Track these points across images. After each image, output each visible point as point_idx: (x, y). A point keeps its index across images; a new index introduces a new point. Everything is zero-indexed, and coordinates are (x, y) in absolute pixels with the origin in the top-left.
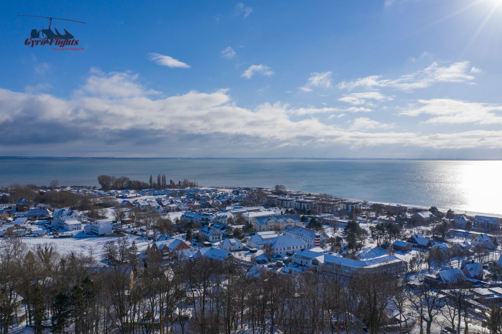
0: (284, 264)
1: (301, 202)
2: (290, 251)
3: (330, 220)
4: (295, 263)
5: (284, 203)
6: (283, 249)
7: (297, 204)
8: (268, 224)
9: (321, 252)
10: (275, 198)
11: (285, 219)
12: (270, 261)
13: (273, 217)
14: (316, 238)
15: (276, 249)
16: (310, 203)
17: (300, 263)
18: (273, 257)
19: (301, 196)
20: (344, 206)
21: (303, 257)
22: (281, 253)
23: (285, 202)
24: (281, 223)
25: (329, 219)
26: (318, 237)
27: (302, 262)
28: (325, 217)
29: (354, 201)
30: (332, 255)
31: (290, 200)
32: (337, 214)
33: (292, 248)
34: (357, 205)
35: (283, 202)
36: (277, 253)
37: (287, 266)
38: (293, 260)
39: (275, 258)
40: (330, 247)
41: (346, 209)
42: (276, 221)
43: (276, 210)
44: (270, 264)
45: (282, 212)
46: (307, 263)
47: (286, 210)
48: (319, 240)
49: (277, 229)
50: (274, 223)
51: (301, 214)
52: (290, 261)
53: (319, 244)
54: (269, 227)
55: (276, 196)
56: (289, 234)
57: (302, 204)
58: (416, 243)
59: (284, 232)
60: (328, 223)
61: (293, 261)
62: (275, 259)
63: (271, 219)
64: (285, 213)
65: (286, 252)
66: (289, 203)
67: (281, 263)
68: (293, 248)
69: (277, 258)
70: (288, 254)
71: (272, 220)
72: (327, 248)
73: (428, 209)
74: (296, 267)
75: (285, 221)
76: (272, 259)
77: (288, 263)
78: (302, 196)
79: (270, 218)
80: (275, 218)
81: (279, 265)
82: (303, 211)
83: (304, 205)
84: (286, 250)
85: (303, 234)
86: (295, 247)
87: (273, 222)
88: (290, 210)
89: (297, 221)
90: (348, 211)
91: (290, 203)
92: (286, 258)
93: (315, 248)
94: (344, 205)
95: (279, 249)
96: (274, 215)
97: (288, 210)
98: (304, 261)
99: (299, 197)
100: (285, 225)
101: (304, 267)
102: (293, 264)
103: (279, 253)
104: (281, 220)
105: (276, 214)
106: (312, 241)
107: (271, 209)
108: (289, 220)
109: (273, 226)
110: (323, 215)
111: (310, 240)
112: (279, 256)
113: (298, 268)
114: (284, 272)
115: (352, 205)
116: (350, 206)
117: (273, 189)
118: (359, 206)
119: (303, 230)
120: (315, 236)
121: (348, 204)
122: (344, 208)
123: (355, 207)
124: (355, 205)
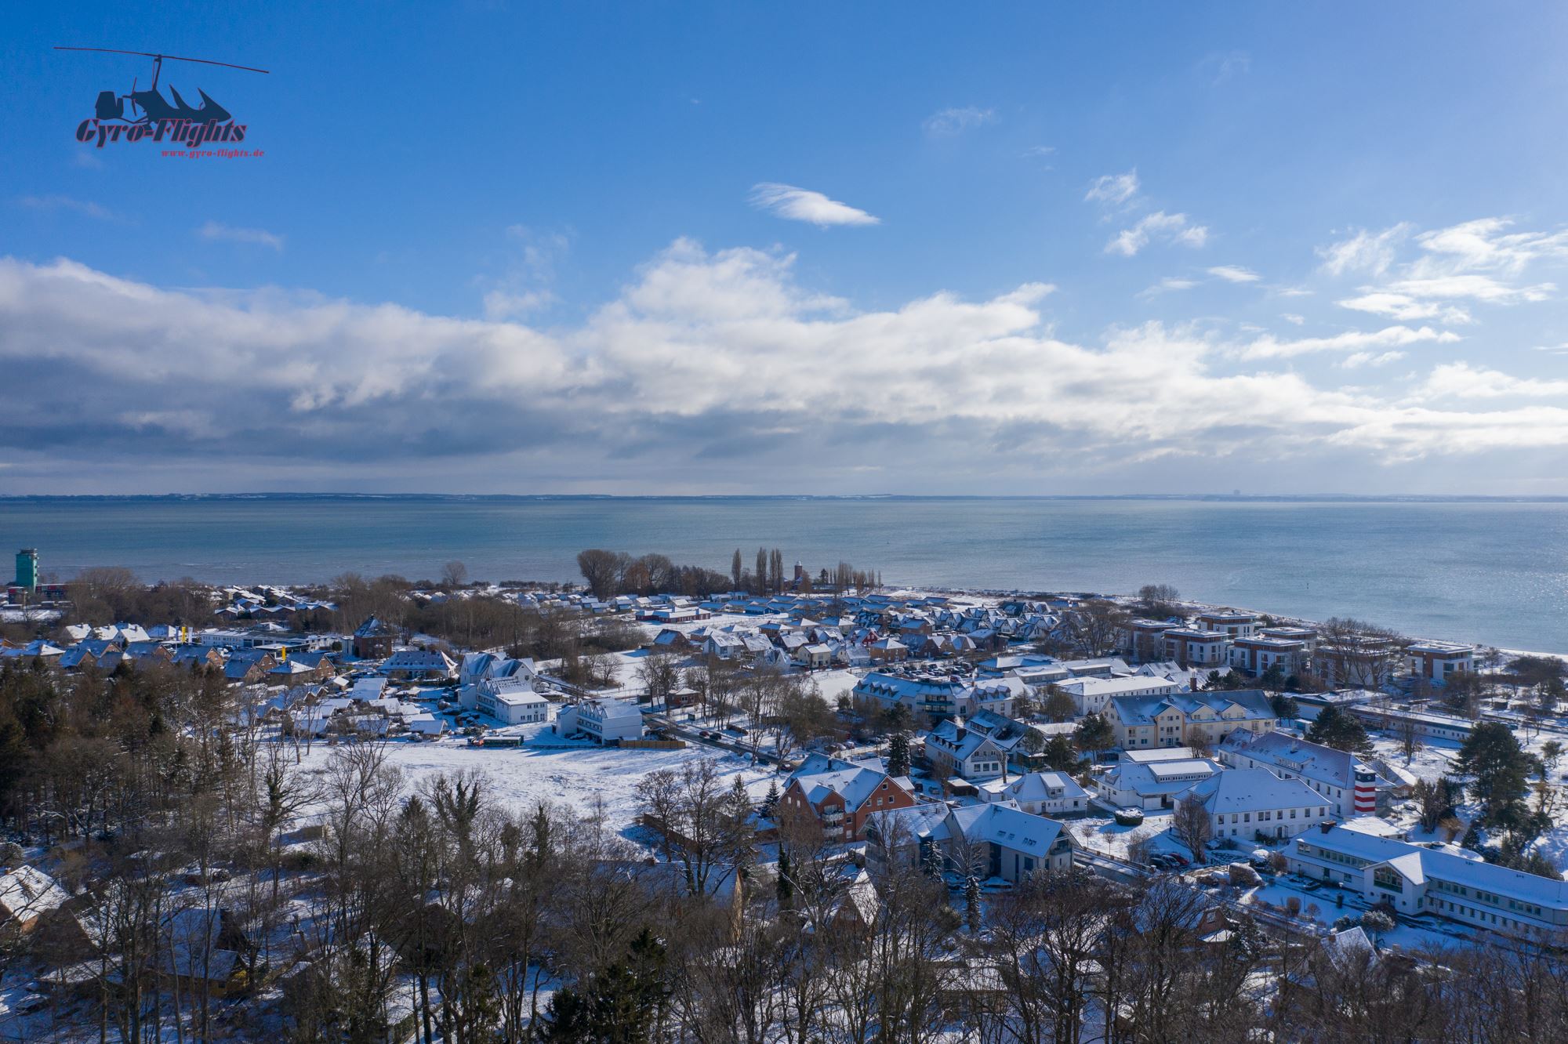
0: (1259, 877)
1: (1253, 647)
2: (1270, 827)
3: (1380, 715)
4: (1302, 875)
5: (1191, 647)
6: (1241, 817)
7: (1239, 651)
8: (1161, 724)
9: (1387, 837)
10: (1158, 630)
11: (1218, 705)
12: (1200, 860)
13: (1175, 699)
14: (1359, 784)
15: (1216, 819)
16: (1286, 649)
17: (1319, 874)
18: (1209, 848)
19: (1246, 625)
20: (1413, 664)
21: (1324, 853)
22: (1234, 831)
23: (1196, 645)
24: (1207, 721)
25: (1378, 711)
26: (1359, 777)
27: (1327, 872)
28: (1358, 702)
29: (1453, 648)
30: (1443, 851)
31: (1211, 640)
32: (1396, 691)
33: (1274, 815)
34: (1464, 661)
35: (1189, 643)
36: (1221, 833)
37: (1272, 883)
38: (1289, 861)
39: (1215, 851)
41: (1427, 675)
42: (1188, 715)
43: (1169, 671)
44: (1204, 873)
45: (1194, 681)
46: (1348, 877)
47: (1211, 674)
48: (1372, 789)
49: (1200, 745)
50: (1181, 718)
51: (1269, 689)
52: (1280, 863)
53: (1372, 804)
54: (1164, 735)
55: (1158, 624)
56: (1247, 761)
57: (1260, 654)
59: (1224, 753)
60: (1384, 727)
61: (1293, 866)
62: (1216, 855)
63: (1169, 706)
64: (1208, 685)
65: (1252, 831)
66: (1208, 647)
67: (1250, 875)
68: (1280, 816)
69: (1223, 852)
70: (1262, 839)
71: (1174, 710)
72: (1401, 819)
74: (1307, 889)
75: (1218, 713)
76: (1208, 855)
77: (1271, 873)
78: (1252, 626)
79: (1165, 702)
80: (1184, 703)
81: (1240, 881)
82: (1271, 678)
83: (1266, 656)
84: (1255, 824)
85: (1302, 766)
86: (1286, 813)
87: (1178, 718)
88: (1223, 672)
89: (1261, 714)
90: (1437, 682)
91: (1214, 647)
92: (1262, 853)
93: (1359, 820)
95: (1228, 819)
96: (1168, 689)
97: (1217, 673)
98: (1338, 872)
99: (1241, 627)
100: (1219, 728)
101: (1344, 893)
102: (1291, 877)
103: (1228, 834)
104: (1205, 711)
105: (1174, 686)
106: (1344, 793)
107: (1153, 667)
108: (1235, 710)
109: (1177, 728)
110: (1348, 696)
111: (1334, 790)
112: (1231, 845)
113: (1316, 893)
114: (1268, 907)
115: (1447, 662)
116: (1438, 665)
117: (1133, 598)
118: (1472, 665)
119: (1303, 752)
120: (1357, 774)
121: (1430, 656)
122: (1413, 670)
123: (1456, 668)
124: (1456, 663)
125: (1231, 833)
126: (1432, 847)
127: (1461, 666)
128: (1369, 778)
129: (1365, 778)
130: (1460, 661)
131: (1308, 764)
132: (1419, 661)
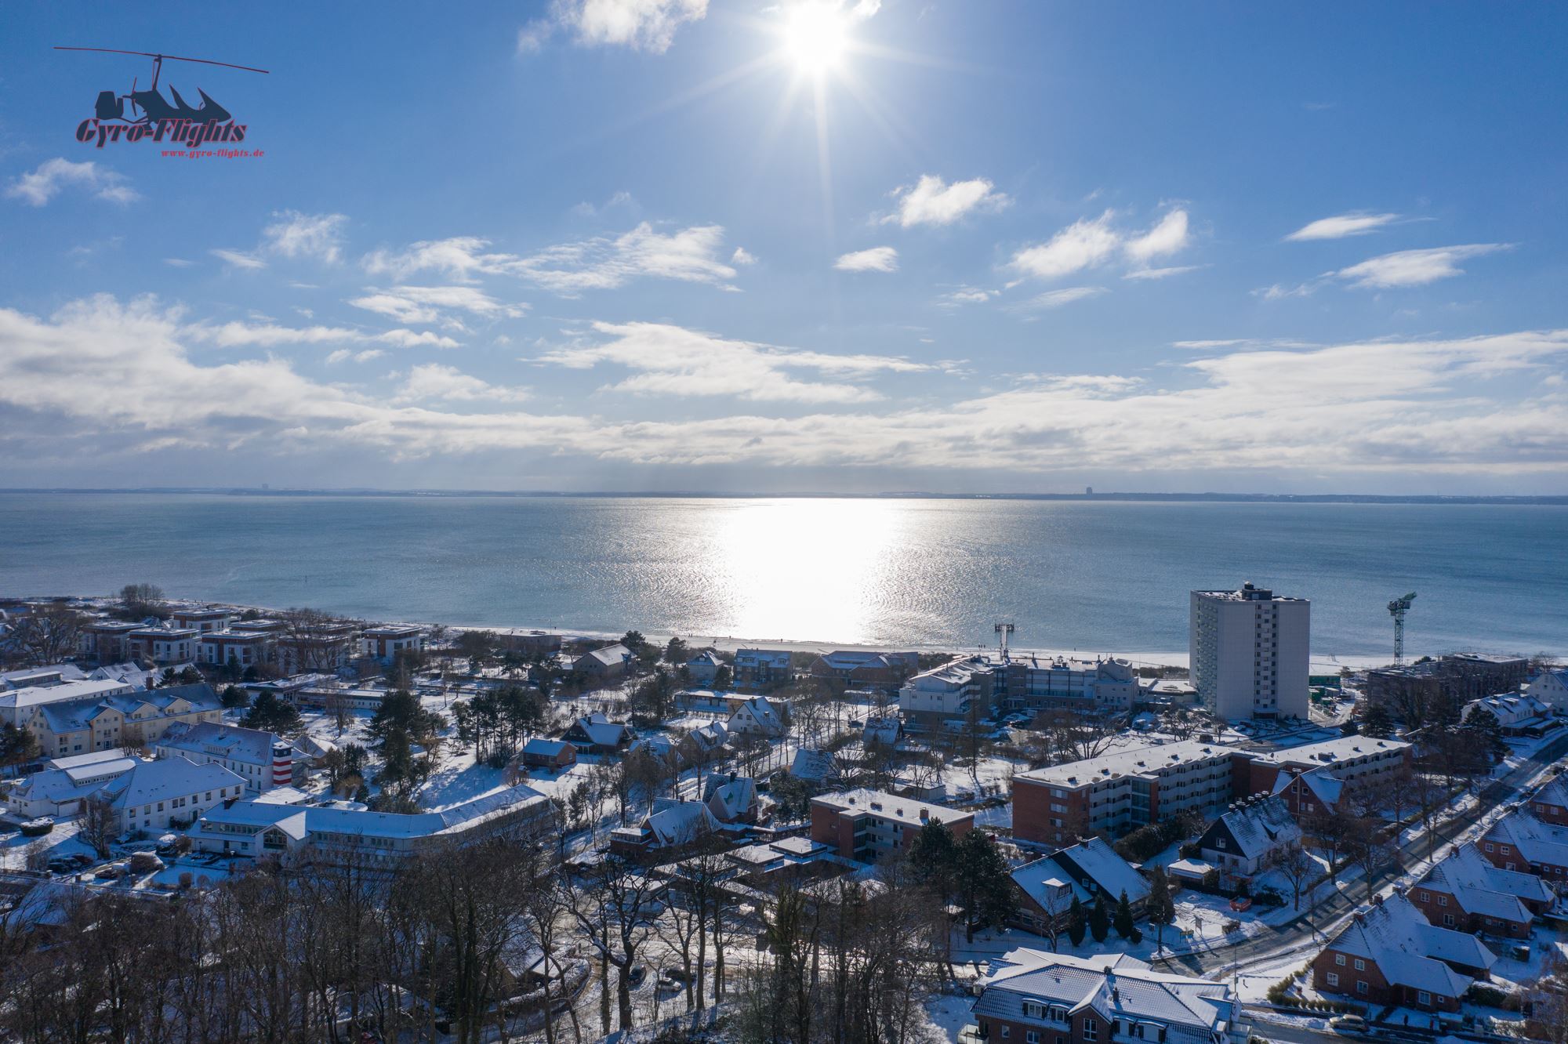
0: (159, 861)
1: (221, 642)
2: (184, 813)
3: (323, 695)
4: (203, 851)
5: (158, 646)
6: (154, 807)
7: (206, 647)
8: (96, 727)
9: (295, 803)
10: (124, 631)
11: (160, 702)
12: (105, 856)
13: (115, 701)
14: (277, 759)
15: (127, 813)
16: (254, 641)
17: (219, 847)
18: (118, 843)
19: (221, 621)
20: (370, 645)
21: (232, 829)
22: (147, 823)
23: (163, 644)
24: (149, 719)
25: (322, 691)
26: (276, 753)
27: (226, 844)
28: (306, 685)
29: (403, 629)
30: (334, 807)
31: (179, 637)
32: (349, 672)
33: (189, 800)
34: (412, 639)
35: (155, 643)
36: (133, 826)
37: (172, 864)
38: (193, 841)
39: (124, 845)
40: (326, 783)
41: (378, 654)
42: (128, 715)
43: (126, 673)
44: (104, 867)
45: (149, 681)
46: (245, 845)
47: (166, 672)
48: (288, 763)
49: (131, 742)
50: (120, 718)
51: (223, 682)
52: (184, 845)
53: (289, 776)
54: (101, 738)
55: (125, 625)
56: (178, 752)
57: (226, 647)
58: (588, 740)
59: (161, 748)
60: (317, 705)
61: (195, 845)
62: (125, 848)
63: (105, 708)
64: (163, 683)
65: (166, 819)
66: (175, 645)
67: (151, 859)
68: (195, 800)
69: (132, 844)
70: (175, 825)
71: (112, 712)
72: (316, 786)
73: (619, 640)
74: (207, 864)
75: (161, 710)
76: (113, 849)
77: (176, 855)
78: (226, 621)
79: (103, 704)
80: (124, 703)
81: (141, 867)
82: (229, 671)
83: (233, 649)
84: (169, 811)
85: (228, 751)
86: (201, 797)
87: (116, 719)
88: (179, 669)
89: (206, 706)
90: (385, 660)
91: (181, 646)
92: (168, 838)
93: (273, 792)
94: (370, 643)
95: (140, 811)
96: (120, 690)
97: (172, 670)
98: (236, 842)
99: (214, 623)
100: (163, 723)
101: (237, 861)
102: (194, 855)
103: (140, 826)
104: (147, 709)
105: (126, 688)
106: (263, 770)
107: (108, 670)
108: (179, 705)
109: (116, 730)
110: (299, 680)
111: (255, 768)
112: (141, 836)
113: (214, 865)
114: (163, 888)
115: (397, 641)
116: (390, 645)
117: (111, 600)
118: (418, 642)
119: (231, 737)
120: (275, 750)
121: (382, 638)
122: (370, 651)
123: (405, 646)
124: (404, 642)
125: (143, 824)
126: (325, 805)
127: (409, 644)
128: (285, 753)
129: (281, 753)
130: (408, 639)
131: (234, 748)
132: (374, 642)
